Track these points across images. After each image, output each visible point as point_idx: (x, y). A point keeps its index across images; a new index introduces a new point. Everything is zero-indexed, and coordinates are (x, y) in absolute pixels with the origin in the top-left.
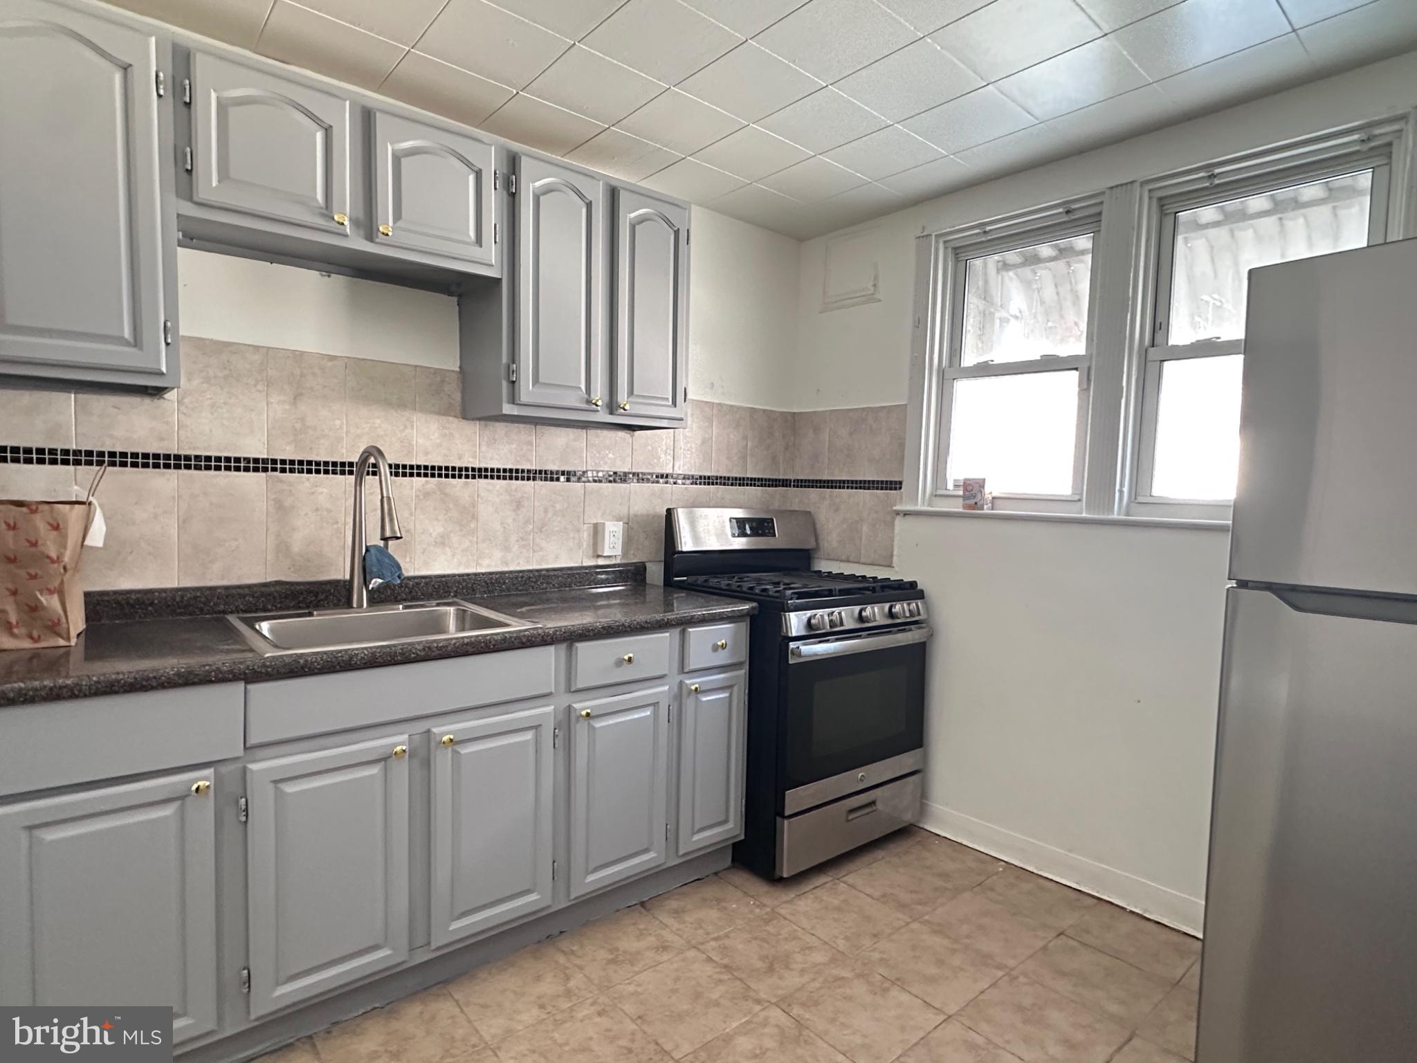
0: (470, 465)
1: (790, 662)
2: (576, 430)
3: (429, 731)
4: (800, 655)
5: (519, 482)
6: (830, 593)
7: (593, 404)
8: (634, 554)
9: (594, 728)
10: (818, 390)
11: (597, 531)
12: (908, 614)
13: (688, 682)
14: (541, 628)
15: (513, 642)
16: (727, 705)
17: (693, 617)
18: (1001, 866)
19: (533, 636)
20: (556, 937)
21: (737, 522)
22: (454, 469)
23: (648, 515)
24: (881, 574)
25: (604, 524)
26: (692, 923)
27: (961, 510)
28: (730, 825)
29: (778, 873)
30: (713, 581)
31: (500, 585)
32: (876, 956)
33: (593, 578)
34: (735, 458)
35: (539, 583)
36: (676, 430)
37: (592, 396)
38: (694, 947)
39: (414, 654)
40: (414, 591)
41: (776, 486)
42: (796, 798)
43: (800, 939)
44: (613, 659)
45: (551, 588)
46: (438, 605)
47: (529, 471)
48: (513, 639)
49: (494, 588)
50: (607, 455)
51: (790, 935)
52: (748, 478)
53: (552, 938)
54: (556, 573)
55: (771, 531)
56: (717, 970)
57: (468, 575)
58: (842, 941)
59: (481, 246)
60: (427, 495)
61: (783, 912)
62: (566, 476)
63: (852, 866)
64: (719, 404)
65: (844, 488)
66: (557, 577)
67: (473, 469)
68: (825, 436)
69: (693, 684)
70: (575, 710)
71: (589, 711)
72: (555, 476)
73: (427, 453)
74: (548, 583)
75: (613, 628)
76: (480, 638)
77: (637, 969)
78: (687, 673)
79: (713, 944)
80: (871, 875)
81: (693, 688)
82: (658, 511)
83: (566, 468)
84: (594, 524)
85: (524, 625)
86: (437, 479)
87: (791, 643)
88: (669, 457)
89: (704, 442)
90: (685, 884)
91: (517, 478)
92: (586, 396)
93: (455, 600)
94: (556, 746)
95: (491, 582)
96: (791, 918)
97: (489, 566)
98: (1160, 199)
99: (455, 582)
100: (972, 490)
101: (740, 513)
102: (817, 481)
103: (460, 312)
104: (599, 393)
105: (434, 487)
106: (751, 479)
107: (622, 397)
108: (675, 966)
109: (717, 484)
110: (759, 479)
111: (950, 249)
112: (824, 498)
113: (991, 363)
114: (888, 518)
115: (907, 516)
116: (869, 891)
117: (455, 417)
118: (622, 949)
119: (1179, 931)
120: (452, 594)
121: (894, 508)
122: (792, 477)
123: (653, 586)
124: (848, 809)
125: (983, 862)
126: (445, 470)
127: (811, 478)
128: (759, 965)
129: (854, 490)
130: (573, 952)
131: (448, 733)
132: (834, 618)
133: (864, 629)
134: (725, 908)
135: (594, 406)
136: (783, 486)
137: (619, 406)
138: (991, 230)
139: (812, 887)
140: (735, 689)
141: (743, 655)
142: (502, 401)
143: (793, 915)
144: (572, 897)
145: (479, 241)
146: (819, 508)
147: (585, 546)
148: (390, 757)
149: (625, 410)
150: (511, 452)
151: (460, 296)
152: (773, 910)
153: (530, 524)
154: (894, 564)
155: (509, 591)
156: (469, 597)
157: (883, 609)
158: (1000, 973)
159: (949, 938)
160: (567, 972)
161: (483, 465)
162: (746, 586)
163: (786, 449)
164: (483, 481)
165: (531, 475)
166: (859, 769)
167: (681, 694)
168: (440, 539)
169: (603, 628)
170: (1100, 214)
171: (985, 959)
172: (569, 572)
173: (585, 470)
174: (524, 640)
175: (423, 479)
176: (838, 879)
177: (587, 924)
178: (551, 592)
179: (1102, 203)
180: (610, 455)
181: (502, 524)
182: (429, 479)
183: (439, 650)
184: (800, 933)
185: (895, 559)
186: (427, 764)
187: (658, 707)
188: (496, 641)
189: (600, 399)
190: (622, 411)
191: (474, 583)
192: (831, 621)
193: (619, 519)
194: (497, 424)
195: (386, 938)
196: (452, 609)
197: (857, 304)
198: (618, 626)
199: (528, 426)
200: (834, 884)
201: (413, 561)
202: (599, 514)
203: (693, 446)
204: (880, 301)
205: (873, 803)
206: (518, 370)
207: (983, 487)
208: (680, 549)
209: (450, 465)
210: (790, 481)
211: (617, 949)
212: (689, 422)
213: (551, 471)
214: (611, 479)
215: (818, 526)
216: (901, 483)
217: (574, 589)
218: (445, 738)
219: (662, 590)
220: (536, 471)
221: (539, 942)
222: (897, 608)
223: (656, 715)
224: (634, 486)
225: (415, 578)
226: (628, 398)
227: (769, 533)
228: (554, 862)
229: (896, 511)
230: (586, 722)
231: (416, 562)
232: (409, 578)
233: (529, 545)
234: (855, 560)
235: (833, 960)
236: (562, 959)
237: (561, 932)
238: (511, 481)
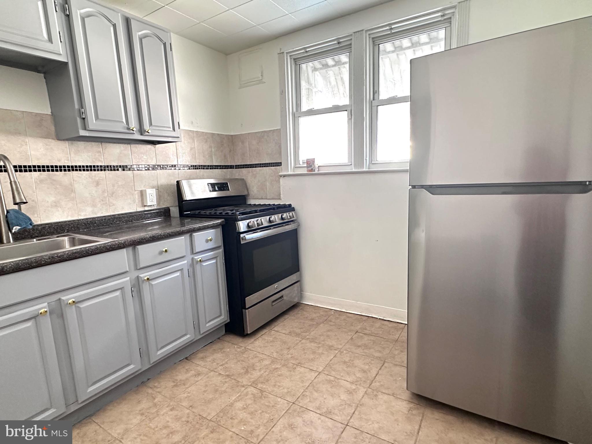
0: (66, 164)
1: (242, 243)
2: (124, 145)
3: (60, 299)
4: (245, 240)
5: (96, 172)
6: (256, 211)
7: (131, 130)
8: (163, 204)
9: (152, 285)
10: (242, 124)
11: (142, 194)
12: (289, 218)
13: (196, 258)
14: (117, 241)
15: (102, 249)
16: (216, 265)
17: (194, 228)
18: (333, 312)
19: (112, 245)
20: (146, 382)
21: (211, 185)
22: (56, 167)
23: (168, 185)
24: (276, 202)
25: (146, 190)
26: (210, 361)
27: (306, 172)
28: (222, 317)
29: (246, 333)
30: (203, 212)
31: (93, 224)
32: (290, 356)
33: (143, 216)
34: (207, 157)
35: (115, 221)
36: (177, 143)
37: (130, 126)
38: (212, 371)
39: (43, 261)
40: (42, 231)
41: (227, 169)
42: (250, 300)
43: (258, 357)
44: (157, 252)
45: (122, 223)
46: (58, 237)
47: (101, 166)
48: (102, 248)
49: (89, 226)
50: (143, 157)
51: (253, 356)
52: (214, 165)
53: (144, 383)
54: (123, 216)
55: (227, 188)
56: (224, 378)
57: (74, 221)
58: (275, 354)
59: (52, 43)
60: (41, 181)
61: (249, 348)
62: (122, 168)
63: (276, 324)
64: (197, 131)
65: (257, 167)
66: (124, 217)
67: (68, 167)
68: (247, 144)
69: (199, 258)
70: (141, 277)
71: (148, 277)
72: (116, 168)
73: (38, 159)
74: (120, 221)
75: (155, 237)
76: (83, 249)
77: (187, 386)
78: (195, 254)
79: (220, 367)
80: (284, 325)
81: (199, 260)
82: (172, 183)
83: (122, 164)
84: (140, 191)
85: (107, 240)
86: (46, 172)
87: (241, 235)
88: (175, 157)
89: (191, 149)
90: (206, 346)
91: (95, 170)
92: (127, 126)
93: (68, 233)
94: (133, 296)
95: (88, 223)
96: (253, 349)
97: (86, 215)
98: (373, 38)
99: (66, 225)
100: (310, 164)
101: (212, 181)
102: (245, 165)
103: (46, 82)
104: (134, 124)
105: (46, 176)
106: (216, 166)
107: (146, 126)
108: (205, 381)
109: (200, 168)
110: (219, 166)
111: (292, 59)
112: (249, 172)
113: (313, 109)
114: (277, 179)
115: (285, 177)
116: (284, 332)
117: (53, 139)
118: (179, 379)
119: (395, 322)
120: (66, 231)
121: (279, 174)
122: (234, 164)
123: (174, 218)
124: (272, 301)
125: (326, 312)
126: (51, 168)
127: (242, 164)
128: (242, 371)
129: (262, 168)
130: (155, 387)
131: (71, 299)
132: (259, 222)
133: (272, 225)
134: (224, 352)
135: (132, 131)
136: (230, 168)
137: (145, 131)
138: (309, 51)
139: (260, 335)
140: (218, 258)
141: (220, 243)
142: (78, 128)
143: (254, 348)
144: (151, 363)
145: (50, 40)
146: (247, 177)
147: (137, 202)
148: (38, 316)
149: (148, 133)
150: (89, 157)
151: (45, 73)
152: (245, 348)
153: (106, 193)
154: (281, 198)
155: (98, 227)
156: (76, 231)
157: (278, 217)
158: (337, 352)
159: (317, 343)
160: (153, 396)
161: (74, 164)
162: (218, 212)
163: (230, 151)
164: (75, 172)
165: (103, 168)
166: (275, 284)
167: (193, 264)
168: (54, 204)
169: (150, 237)
170: (351, 44)
171: (331, 347)
172: (130, 215)
173: (132, 164)
174: (108, 247)
175: (38, 173)
176: (271, 330)
177: (161, 373)
178: (122, 225)
179: (351, 39)
180: (145, 157)
181: (89, 194)
182: (42, 172)
183: (59, 257)
184: (258, 355)
185: (282, 196)
186: (62, 316)
187: (183, 270)
188: (92, 249)
189: (134, 127)
190: (147, 133)
191: (78, 225)
192: (258, 223)
193: (153, 188)
194: (79, 143)
195: (51, 403)
196: (66, 238)
197: (254, 85)
198: (158, 236)
199: (97, 143)
200: (270, 332)
201: (39, 216)
202: (143, 186)
203: (186, 151)
204: (265, 83)
205: (282, 296)
206: (85, 112)
207: (314, 162)
208: (185, 199)
209: (54, 165)
210: (233, 166)
211: (177, 380)
212: (183, 140)
213: (113, 166)
214: (146, 168)
215: (248, 185)
216: (281, 163)
217: (134, 223)
218: (70, 301)
219: (179, 219)
220: (105, 166)
221: (138, 386)
222: (285, 216)
223: (182, 274)
224: (159, 172)
225: (41, 225)
226: (149, 127)
227: (226, 189)
228: (140, 349)
229: (280, 175)
230: (148, 283)
231: (41, 217)
232: (38, 225)
233: (106, 203)
234: (265, 198)
235: (273, 362)
236: (150, 391)
237: (148, 379)
238: (91, 172)
